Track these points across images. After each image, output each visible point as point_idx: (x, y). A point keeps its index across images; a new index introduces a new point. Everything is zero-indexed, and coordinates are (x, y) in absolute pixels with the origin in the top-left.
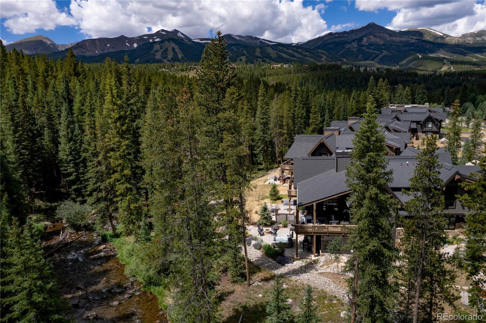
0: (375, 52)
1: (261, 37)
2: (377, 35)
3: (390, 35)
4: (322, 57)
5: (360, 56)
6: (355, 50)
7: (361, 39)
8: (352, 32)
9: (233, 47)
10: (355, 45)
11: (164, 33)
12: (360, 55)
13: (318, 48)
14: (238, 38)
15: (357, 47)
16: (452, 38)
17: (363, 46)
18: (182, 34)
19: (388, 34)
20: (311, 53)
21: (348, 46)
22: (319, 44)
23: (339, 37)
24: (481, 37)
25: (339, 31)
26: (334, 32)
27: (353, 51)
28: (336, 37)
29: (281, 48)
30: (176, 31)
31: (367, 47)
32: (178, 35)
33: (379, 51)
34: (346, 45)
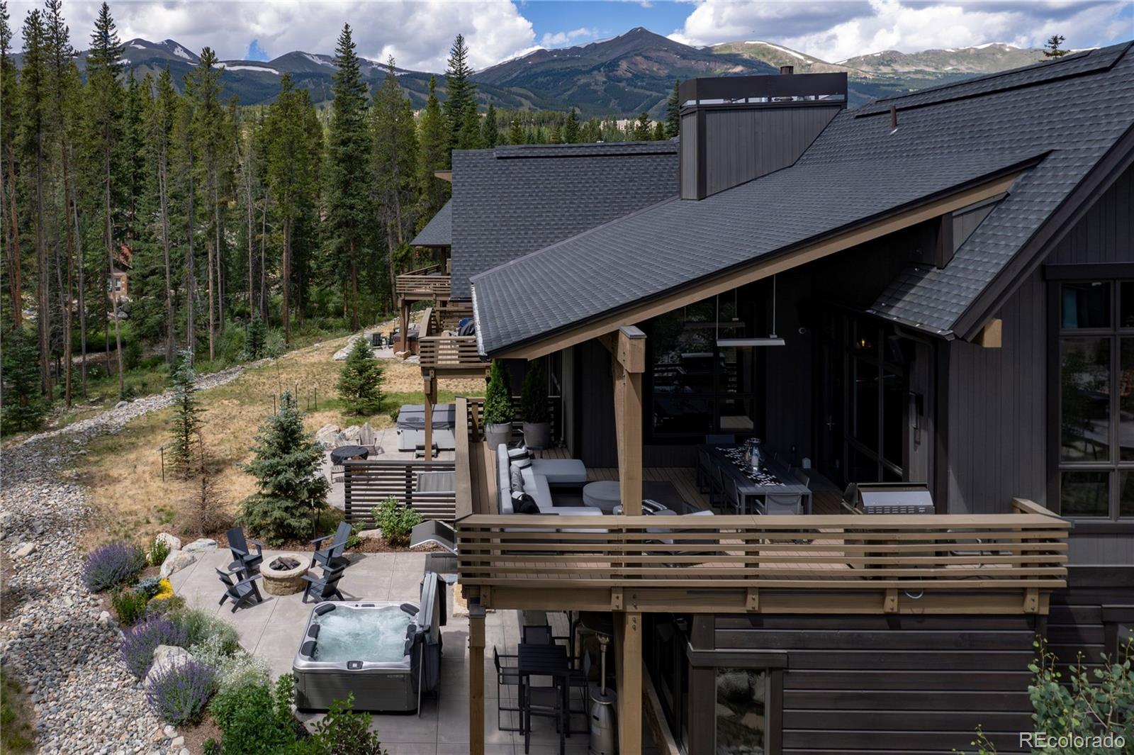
0: (648, 93)
1: (374, 60)
2: (653, 54)
3: (684, 57)
4: (522, 105)
5: (613, 103)
6: (601, 88)
7: (613, 65)
8: (593, 47)
9: (307, 80)
10: (601, 78)
11: (140, 47)
12: (613, 100)
13: (512, 83)
14: (320, 62)
15: (604, 83)
16: (826, 65)
17: (620, 81)
18: (186, 51)
19: (677, 54)
20: (493, 94)
21: (583, 80)
22: (514, 76)
23: (561, 60)
24: (889, 65)
25: (561, 47)
26: (548, 48)
27: (595, 92)
28: (554, 60)
29: (422, 82)
30: (171, 44)
31: (629, 82)
32: (176, 53)
33: (657, 92)
34: (579, 77)
